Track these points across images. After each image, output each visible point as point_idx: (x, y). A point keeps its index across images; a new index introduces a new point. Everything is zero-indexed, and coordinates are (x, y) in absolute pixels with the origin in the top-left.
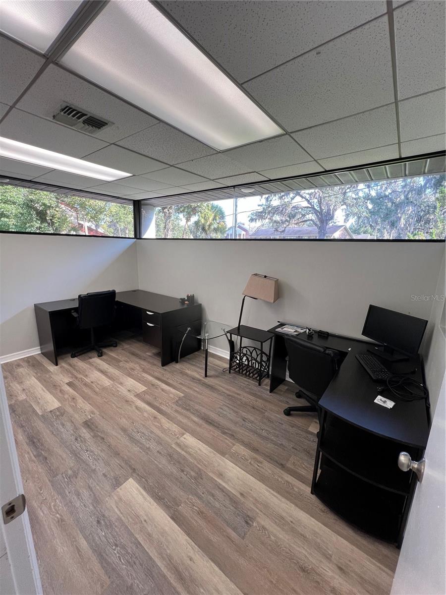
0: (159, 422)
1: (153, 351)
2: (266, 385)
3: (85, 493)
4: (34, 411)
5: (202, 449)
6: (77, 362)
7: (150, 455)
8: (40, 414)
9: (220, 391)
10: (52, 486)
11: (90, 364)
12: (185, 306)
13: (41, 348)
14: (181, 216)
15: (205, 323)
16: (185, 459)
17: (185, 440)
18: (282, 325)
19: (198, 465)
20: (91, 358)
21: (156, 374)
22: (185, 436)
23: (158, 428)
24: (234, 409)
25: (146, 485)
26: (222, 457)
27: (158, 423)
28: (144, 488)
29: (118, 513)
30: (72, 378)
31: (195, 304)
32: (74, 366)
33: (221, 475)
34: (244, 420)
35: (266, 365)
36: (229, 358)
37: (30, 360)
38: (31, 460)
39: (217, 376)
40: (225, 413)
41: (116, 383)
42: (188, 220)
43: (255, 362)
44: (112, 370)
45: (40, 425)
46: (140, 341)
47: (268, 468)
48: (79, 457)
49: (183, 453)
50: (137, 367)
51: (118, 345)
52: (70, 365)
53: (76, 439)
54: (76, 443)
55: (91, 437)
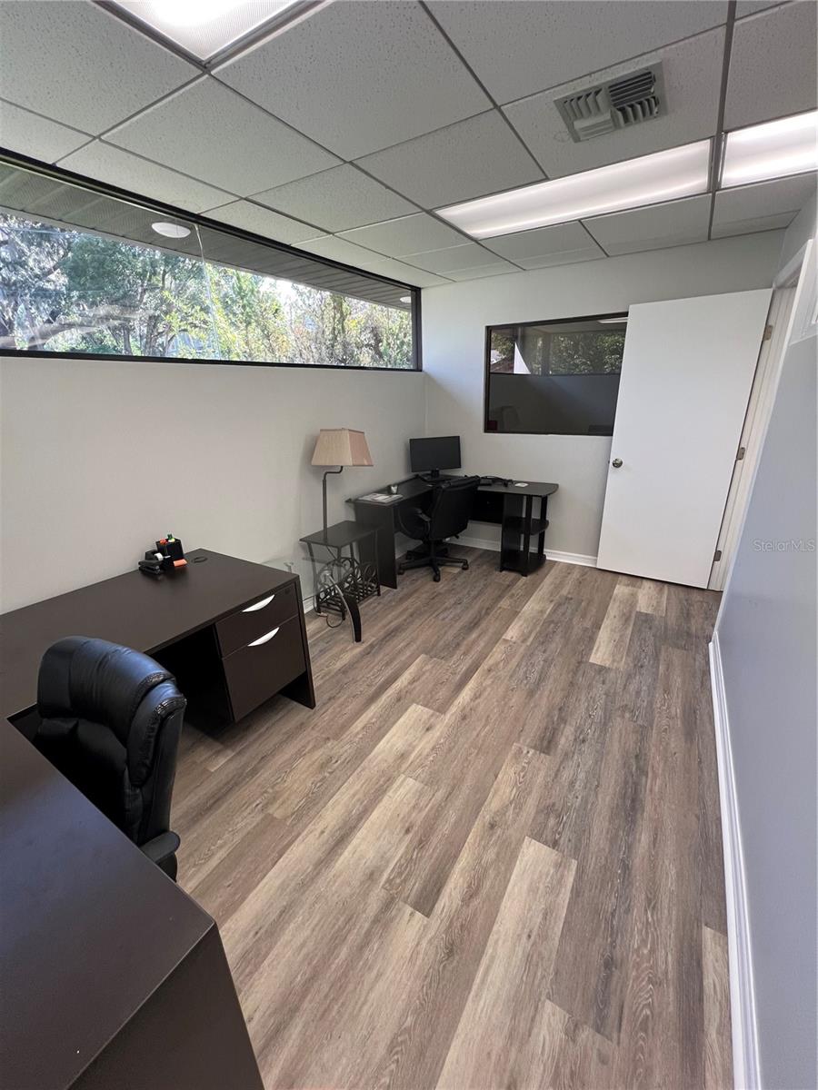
38: (655, 777)
53: (584, 741)
54: (590, 736)
55: (568, 723)
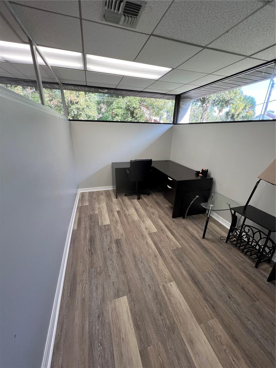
0: (157, 261)
1: (170, 204)
3: (100, 290)
4: (98, 222)
5: (182, 304)
6: (126, 199)
7: (143, 285)
8: (100, 225)
9: (212, 256)
10: (89, 274)
11: (132, 202)
14: (216, 108)
16: (165, 304)
17: (170, 287)
19: (174, 318)
20: (133, 199)
21: (167, 222)
22: (172, 283)
23: (155, 265)
25: (133, 309)
26: (198, 324)
28: (131, 310)
29: (111, 319)
30: (121, 208)
32: (124, 201)
33: (191, 342)
34: (229, 297)
36: (229, 229)
37: (107, 192)
38: (86, 251)
39: (213, 241)
40: (212, 280)
41: (141, 221)
42: (220, 111)
44: (142, 211)
45: (97, 231)
48: (106, 262)
49: (166, 298)
50: (156, 213)
52: (122, 200)
53: (109, 249)
54: (108, 252)
55: (116, 252)
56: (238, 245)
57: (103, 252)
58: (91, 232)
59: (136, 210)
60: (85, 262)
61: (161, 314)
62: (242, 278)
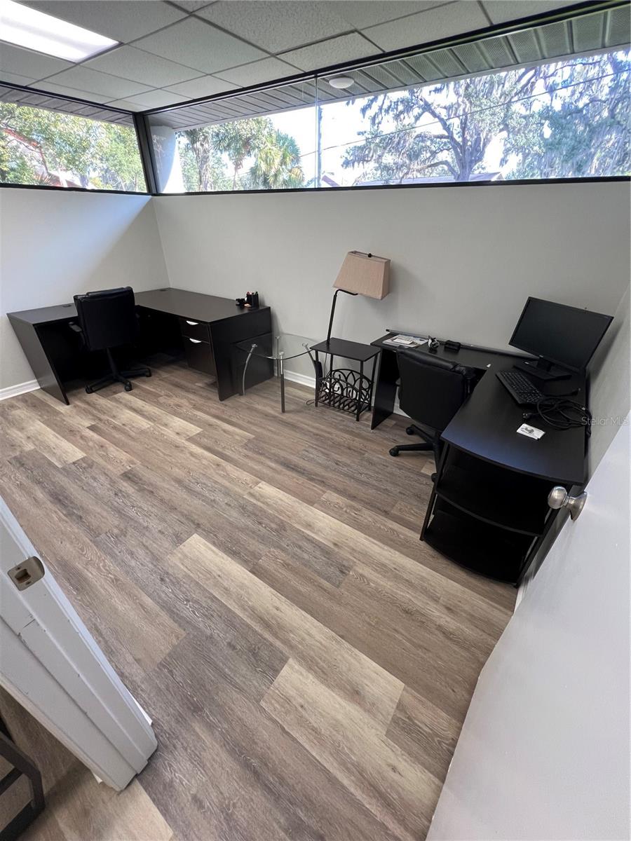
0: (224, 469)
1: (206, 381)
2: (367, 420)
3: (141, 553)
4: (50, 464)
5: (283, 498)
6: (94, 397)
7: (216, 508)
8: (60, 466)
9: (303, 430)
10: (97, 546)
11: (117, 401)
12: (246, 311)
13: (39, 382)
14: (225, 156)
15: (278, 338)
16: (261, 510)
17: (260, 490)
18: (392, 335)
19: (280, 517)
20: (115, 393)
21: (213, 411)
22: (260, 485)
23: (224, 477)
24: (323, 450)
25: (216, 541)
26: (310, 507)
27: (222, 470)
28: (214, 544)
29: (185, 569)
30: (95, 420)
31: (261, 308)
32: (94, 404)
33: (309, 526)
34: (337, 464)
35: (367, 394)
36: (315, 387)
37: (27, 398)
39: (298, 411)
40: (312, 456)
41: (159, 425)
42: (238, 165)
43: (351, 389)
44: (149, 408)
45: (63, 480)
46: (184, 367)
47: (368, 516)
48: (124, 515)
49: (259, 504)
50: (184, 402)
51: (153, 374)
52: (88, 403)
53: (116, 494)
54: (117, 499)
55: (136, 492)
56: (332, 403)
57: (106, 504)
58: (44, 488)
59: (135, 410)
60: (73, 537)
61: (260, 523)
62: (344, 438)
